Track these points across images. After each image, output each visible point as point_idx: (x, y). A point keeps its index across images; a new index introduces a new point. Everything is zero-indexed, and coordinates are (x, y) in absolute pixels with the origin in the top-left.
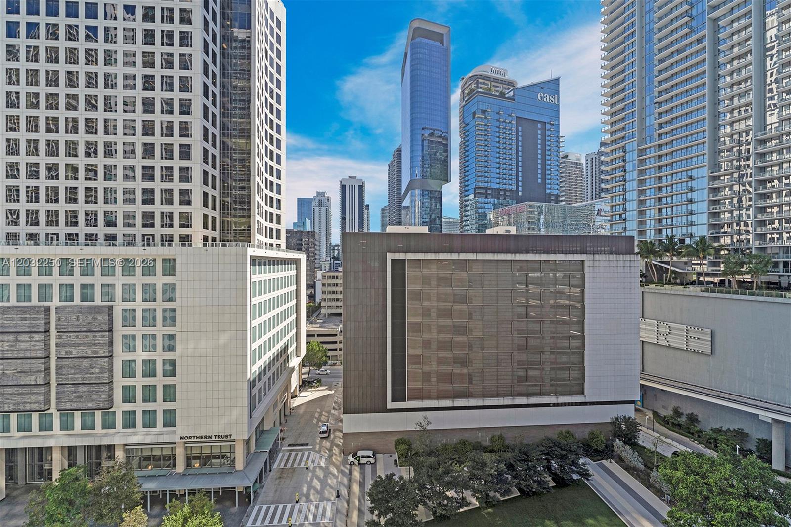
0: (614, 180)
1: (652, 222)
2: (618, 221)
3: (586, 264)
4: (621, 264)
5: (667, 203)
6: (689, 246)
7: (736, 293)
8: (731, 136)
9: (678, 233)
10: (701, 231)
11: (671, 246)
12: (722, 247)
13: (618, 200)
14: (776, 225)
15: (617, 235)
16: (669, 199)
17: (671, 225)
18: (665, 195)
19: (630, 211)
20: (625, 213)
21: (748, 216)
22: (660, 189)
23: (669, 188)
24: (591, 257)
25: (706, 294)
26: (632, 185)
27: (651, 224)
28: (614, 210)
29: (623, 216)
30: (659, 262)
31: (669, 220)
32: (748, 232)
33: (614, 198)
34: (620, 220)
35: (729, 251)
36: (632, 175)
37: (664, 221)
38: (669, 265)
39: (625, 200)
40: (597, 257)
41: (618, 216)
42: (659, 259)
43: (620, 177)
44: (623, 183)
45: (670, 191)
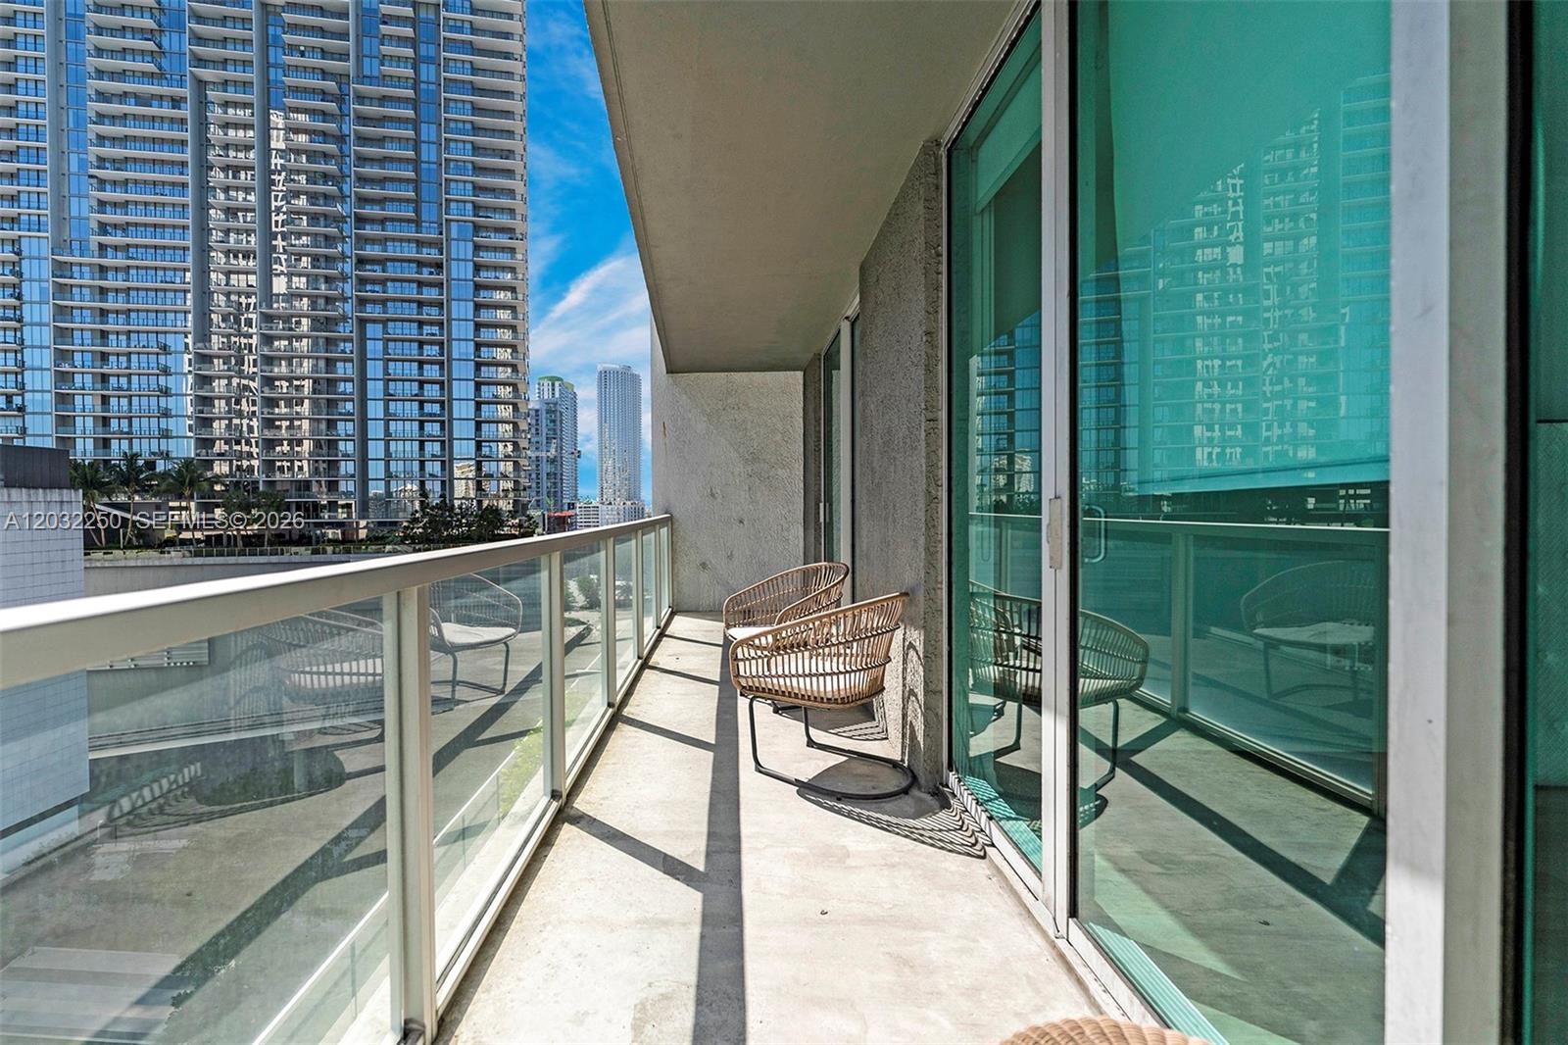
1: (90, 422)
4: (40, 509)
5: (120, 389)
6: (165, 475)
7: (242, 554)
8: (228, 295)
9: (144, 448)
10: (185, 448)
11: (134, 475)
12: (217, 479)
14: (286, 448)
16: (124, 381)
17: (127, 433)
18: (115, 371)
20: (22, 395)
21: (251, 429)
22: (104, 357)
23: (123, 359)
25: (198, 561)
26: (39, 336)
27: (85, 424)
29: (17, 400)
30: (106, 504)
31: (125, 423)
32: (250, 455)
34: (8, 409)
35: (226, 486)
36: (39, 313)
37: (114, 423)
38: (128, 511)
39: (21, 364)
42: (106, 500)
44: (13, 324)
45: (125, 365)
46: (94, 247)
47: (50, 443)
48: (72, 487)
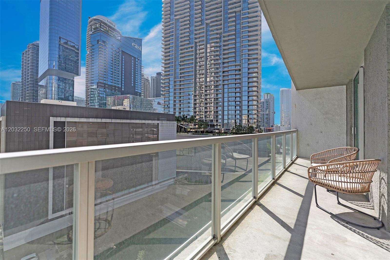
0: (166, 91)
2: (167, 107)
3: (160, 125)
4: (171, 125)
5: (182, 103)
6: (189, 118)
7: (200, 134)
8: (199, 83)
9: (186, 114)
10: (192, 114)
11: (184, 119)
12: (197, 120)
13: (167, 99)
14: (209, 113)
15: (166, 113)
16: (183, 101)
17: (183, 111)
19: (171, 104)
20: (169, 105)
21: (203, 109)
22: (180, 97)
23: (183, 97)
24: (161, 122)
25: (193, 135)
26: (172, 94)
27: (177, 109)
28: (165, 103)
29: (169, 106)
30: (180, 124)
31: (183, 109)
32: (202, 114)
33: (165, 98)
34: (168, 107)
35: (198, 121)
36: (172, 90)
37: (181, 109)
38: (183, 125)
39: (169, 99)
40: (163, 122)
41: (167, 106)
42: (180, 123)
43: (167, 90)
44: (168, 92)
45: (183, 98)
46: (179, 77)
47: (172, 113)
48: (175, 121)
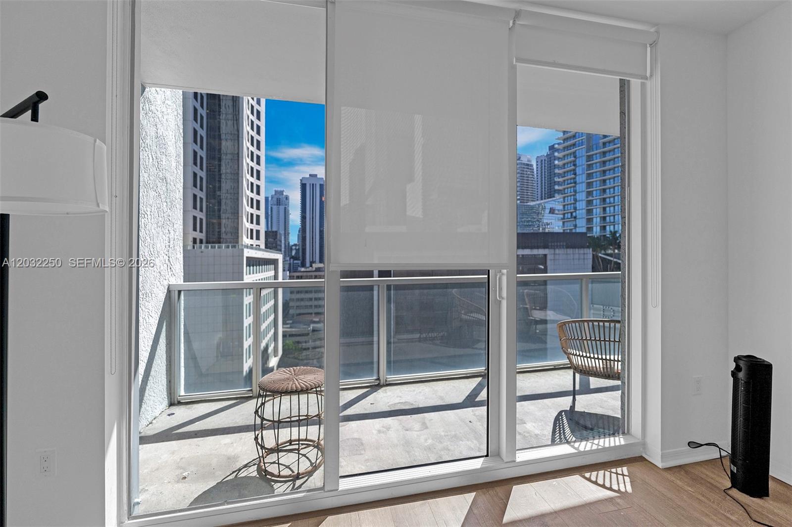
0: (566, 182)
1: (598, 219)
2: (569, 218)
3: (549, 257)
4: (577, 256)
5: (610, 203)
13: (569, 200)
15: (568, 231)
16: (612, 199)
17: (613, 222)
18: (609, 196)
19: (579, 210)
20: (576, 212)
22: (604, 191)
23: (612, 190)
24: (552, 251)
26: (582, 187)
27: (597, 221)
28: (566, 209)
29: (574, 214)
30: (604, 254)
31: (612, 218)
33: (566, 198)
34: (571, 218)
36: (581, 178)
37: (608, 218)
38: (612, 257)
39: (575, 200)
40: (557, 251)
41: (569, 214)
42: (603, 252)
43: (571, 179)
44: (573, 185)
45: (612, 192)
46: (601, 145)
47: (584, 230)
48: (588, 247)
